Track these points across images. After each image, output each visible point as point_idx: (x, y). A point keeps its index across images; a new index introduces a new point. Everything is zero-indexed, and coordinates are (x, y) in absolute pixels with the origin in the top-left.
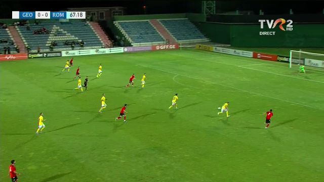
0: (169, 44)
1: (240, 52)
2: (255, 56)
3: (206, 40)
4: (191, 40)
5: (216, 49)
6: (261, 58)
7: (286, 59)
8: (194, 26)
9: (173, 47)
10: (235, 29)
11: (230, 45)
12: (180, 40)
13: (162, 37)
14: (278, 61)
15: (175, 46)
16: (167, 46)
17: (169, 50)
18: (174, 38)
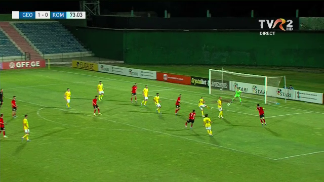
0: (30, 60)
1: (137, 71)
2: (160, 78)
3: (87, 54)
4: (64, 54)
5: (102, 67)
6: (169, 81)
7: (203, 82)
8: (68, 33)
9: (37, 64)
10: (129, 38)
11: (123, 62)
12: (47, 53)
13: (19, 48)
14: (193, 84)
15: (40, 63)
16: (27, 64)
17: (29, 68)
18: (38, 50)
